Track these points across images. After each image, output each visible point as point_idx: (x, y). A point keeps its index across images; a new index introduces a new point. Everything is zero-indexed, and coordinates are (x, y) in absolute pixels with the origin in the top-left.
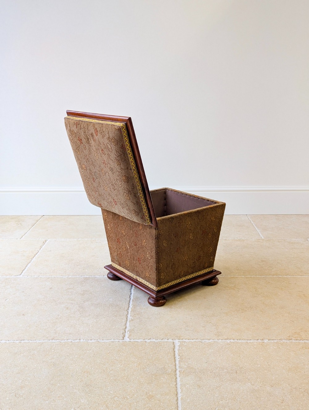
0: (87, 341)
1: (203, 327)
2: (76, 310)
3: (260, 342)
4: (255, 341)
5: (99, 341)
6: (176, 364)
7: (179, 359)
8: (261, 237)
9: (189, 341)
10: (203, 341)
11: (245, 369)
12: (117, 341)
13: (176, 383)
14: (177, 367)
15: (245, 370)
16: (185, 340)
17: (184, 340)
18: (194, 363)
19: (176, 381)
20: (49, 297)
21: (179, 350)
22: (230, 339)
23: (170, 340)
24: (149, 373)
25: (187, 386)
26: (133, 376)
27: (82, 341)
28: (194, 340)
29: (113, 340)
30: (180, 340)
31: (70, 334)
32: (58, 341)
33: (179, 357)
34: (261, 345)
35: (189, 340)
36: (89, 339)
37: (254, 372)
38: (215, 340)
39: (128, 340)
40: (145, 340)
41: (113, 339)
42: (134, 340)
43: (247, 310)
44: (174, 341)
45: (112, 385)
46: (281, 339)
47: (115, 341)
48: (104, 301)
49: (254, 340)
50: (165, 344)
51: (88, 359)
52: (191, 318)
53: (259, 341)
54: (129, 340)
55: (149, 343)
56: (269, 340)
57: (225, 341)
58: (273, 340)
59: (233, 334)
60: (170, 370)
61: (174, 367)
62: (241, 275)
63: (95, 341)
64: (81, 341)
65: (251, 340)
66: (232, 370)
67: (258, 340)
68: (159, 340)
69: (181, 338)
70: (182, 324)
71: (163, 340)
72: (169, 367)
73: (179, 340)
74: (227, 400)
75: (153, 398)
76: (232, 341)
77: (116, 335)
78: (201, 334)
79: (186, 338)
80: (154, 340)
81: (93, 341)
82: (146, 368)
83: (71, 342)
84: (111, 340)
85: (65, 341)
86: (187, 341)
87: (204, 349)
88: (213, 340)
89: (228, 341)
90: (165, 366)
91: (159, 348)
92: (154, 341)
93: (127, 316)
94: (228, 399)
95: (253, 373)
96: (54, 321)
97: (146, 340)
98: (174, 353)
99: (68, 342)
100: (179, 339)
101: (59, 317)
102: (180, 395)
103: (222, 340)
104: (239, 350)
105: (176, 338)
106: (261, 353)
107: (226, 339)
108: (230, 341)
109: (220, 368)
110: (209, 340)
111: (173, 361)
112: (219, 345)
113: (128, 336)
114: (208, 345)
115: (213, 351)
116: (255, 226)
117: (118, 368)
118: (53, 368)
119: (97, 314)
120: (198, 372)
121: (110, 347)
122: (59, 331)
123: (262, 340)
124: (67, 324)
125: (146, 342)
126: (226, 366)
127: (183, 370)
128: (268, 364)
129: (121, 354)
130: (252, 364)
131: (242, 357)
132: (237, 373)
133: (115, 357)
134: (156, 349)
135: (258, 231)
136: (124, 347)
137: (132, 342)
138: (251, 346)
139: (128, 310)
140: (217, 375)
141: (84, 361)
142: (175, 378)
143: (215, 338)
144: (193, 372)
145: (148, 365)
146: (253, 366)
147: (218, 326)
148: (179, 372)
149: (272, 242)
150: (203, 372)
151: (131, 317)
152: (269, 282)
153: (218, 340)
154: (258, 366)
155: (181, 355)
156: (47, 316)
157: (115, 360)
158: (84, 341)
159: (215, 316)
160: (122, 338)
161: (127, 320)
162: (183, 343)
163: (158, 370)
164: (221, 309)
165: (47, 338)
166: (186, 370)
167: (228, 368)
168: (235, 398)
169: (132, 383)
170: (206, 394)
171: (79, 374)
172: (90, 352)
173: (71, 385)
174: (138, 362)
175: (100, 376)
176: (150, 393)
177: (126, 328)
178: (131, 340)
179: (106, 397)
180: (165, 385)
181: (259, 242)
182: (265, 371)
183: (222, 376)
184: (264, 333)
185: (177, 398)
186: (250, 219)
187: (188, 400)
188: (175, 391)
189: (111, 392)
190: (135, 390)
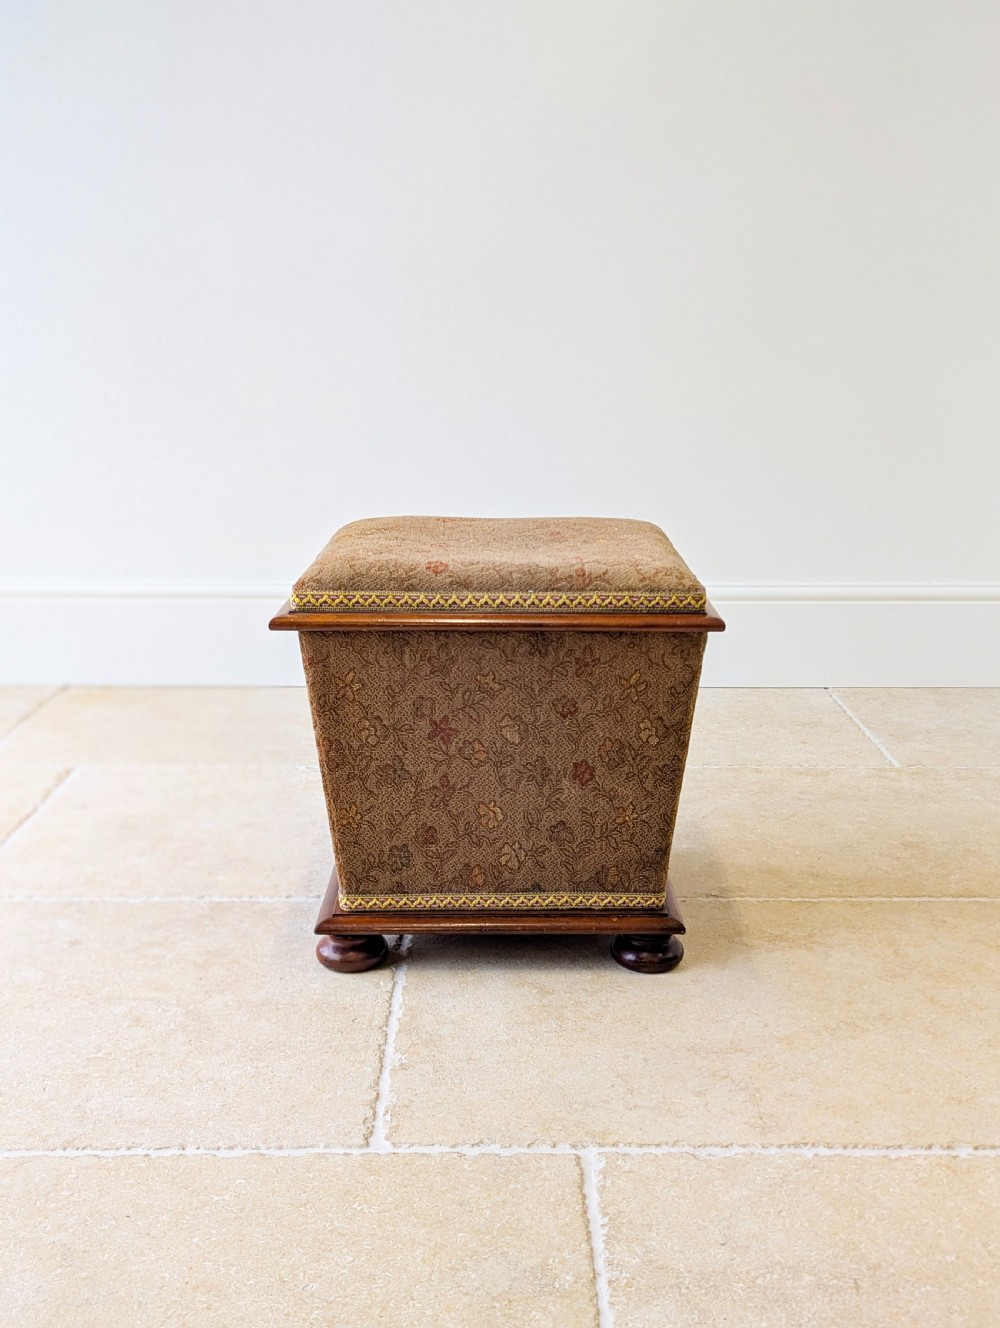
0: (214, 1152)
1: (697, 1094)
2: (172, 1026)
3: (941, 1157)
4: (918, 1152)
5: (263, 1151)
6: (592, 1249)
7: (607, 1229)
8: (890, 763)
9: (641, 1151)
10: (703, 1153)
11: (891, 1270)
12: (342, 1151)
14: (600, 1264)
15: (893, 1274)
16: (627, 1150)
17: (622, 1149)
18: (672, 1247)
20: (65, 977)
21: (602, 1189)
22: (813, 1145)
23: (564, 1149)
24: (478, 1289)
26: (410, 1304)
27: (190, 1151)
28: (665, 1149)
29: (322, 1150)
30: (607, 1149)
31: (142, 1123)
32: (88, 1151)
33: (606, 1220)
34: (949, 1168)
35: (641, 1146)
36: (220, 1144)
37: (932, 1286)
38: (753, 1149)
39: (387, 1147)
40: (456, 1150)
41: (322, 1145)
42: (413, 1149)
43: (871, 1028)
44: (581, 1153)
47: (333, 1151)
48: (290, 990)
49: (915, 1148)
50: (544, 1165)
51: (214, 1231)
52: (646, 1060)
53: (937, 1151)
54: (391, 1149)
55: (476, 1159)
56: (976, 1148)
57: (793, 1150)
58: (993, 1147)
59: (824, 1124)
60: (568, 1278)
61: (586, 1261)
63: (247, 1152)
64: (187, 1152)
65: (900, 1147)
66: (836, 1277)
67: (930, 1147)
68: (516, 1150)
69: (611, 1139)
70: (610, 1083)
71: (534, 1150)
72: (563, 1262)
73: (601, 1150)
76: (823, 1151)
77: (338, 1126)
78: (690, 1123)
79: (629, 1140)
80: (496, 1149)
81: (238, 1152)
82: (465, 1267)
83: (146, 1155)
84: (316, 1150)
85: (119, 1153)
86: (634, 1151)
87: (710, 1187)
88: (744, 1146)
89: (808, 1153)
90: (548, 1258)
91: (517, 1182)
92: (497, 1152)
93: (383, 1052)
95: (929, 1288)
96: (80, 1070)
97: (464, 1150)
98: (584, 1204)
99: (130, 1156)
100: (600, 1145)
101: (99, 1055)
103: (781, 1146)
104: (857, 1189)
105: (587, 1139)
106: (953, 1204)
107: (796, 1145)
108: (814, 1151)
109: (783, 1269)
110: (727, 1147)
111: (581, 1235)
112: (769, 1170)
113: (387, 1131)
114: (723, 1171)
115: (746, 1193)
116: (862, 726)
117: (344, 1268)
118: (59, 1271)
119: (258, 1041)
120: (691, 1286)
121: (311, 1176)
122: (95, 1113)
123: (949, 1147)
124: (131, 1083)
125: (461, 1155)
126: (810, 1257)
127: (624, 1275)
128: (989, 1252)
129: (359, 1208)
130: (918, 1252)
131: (872, 1221)
132: (861, 1291)
133: (332, 1222)
134: (507, 1186)
135: (877, 742)
136: (372, 1178)
137: (404, 1156)
138: (907, 1175)
139: (385, 1029)
140: (777, 1300)
141: (197, 1239)
142: (593, 1312)
143: (751, 1142)
144: (671, 1287)
145: (471, 1257)
146: (925, 1260)
147: (758, 1090)
148: (607, 1286)
149: (935, 780)
150: (711, 1283)
151: (399, 1055)
152: (945, 922)
153: (763, 1147)
154: (948, 1257)
155: (612, 1210)
156: (50, 1052)
157: (331, 1232)
158: (200, 1152)
159: (741, 1051)
160: (362, 1141)
161: (382, 1066)
162: (619, 1163)
163: (516, 1279)
164: (766, 1025)
165: (44, 1140)
166: (638, 1278)
167: (817, 1270)
171: (172, 1298)
172: (226, 1197)
174: (432, 1244)
175: (265, 1304)
177: (377, 1097)
178: (399, 1148)
181: (885, 777)
182: (980, 1282)
183: (797, 1303)
184: (953, 1119)
186: (841, 703)
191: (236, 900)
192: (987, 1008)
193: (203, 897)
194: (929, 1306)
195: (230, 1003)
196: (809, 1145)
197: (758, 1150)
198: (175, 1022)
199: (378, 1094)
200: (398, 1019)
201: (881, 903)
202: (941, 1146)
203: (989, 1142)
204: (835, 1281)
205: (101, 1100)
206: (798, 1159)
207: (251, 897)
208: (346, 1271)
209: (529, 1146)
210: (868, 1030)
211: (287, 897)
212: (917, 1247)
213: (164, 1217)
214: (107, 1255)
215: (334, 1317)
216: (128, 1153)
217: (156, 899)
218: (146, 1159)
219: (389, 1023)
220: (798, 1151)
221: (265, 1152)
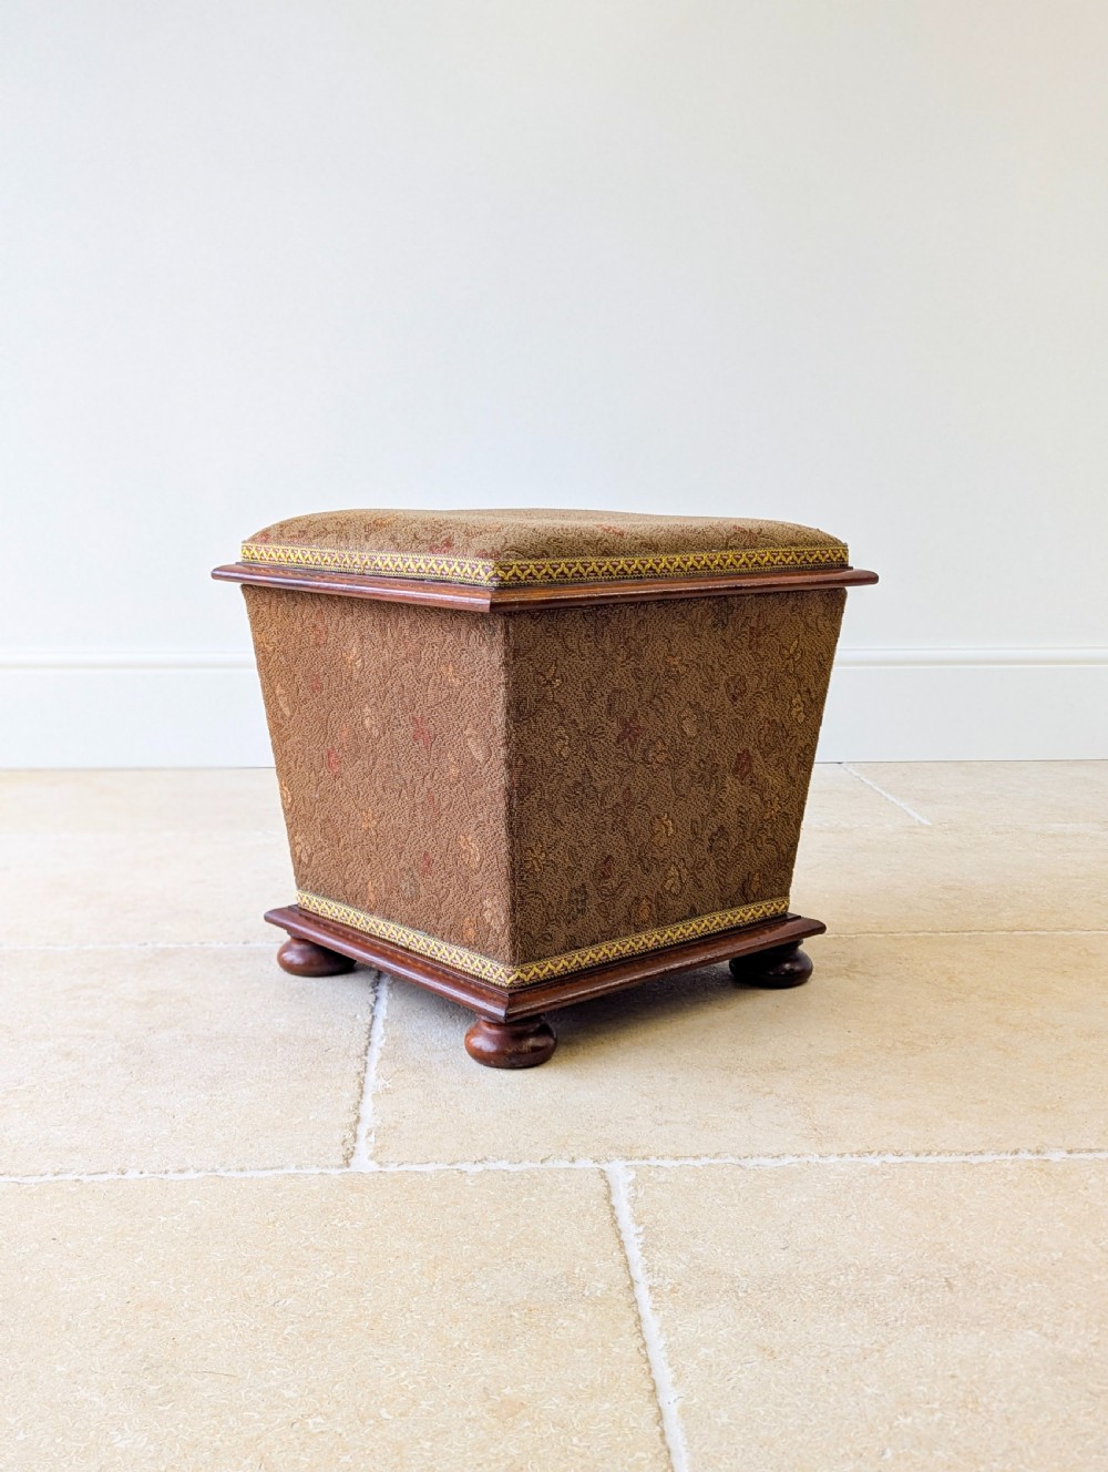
0: (161, 1176)
1: (737, 1109)
2: (109, 1059)
3: (1030, 1161)
4: (1003, 1157)
5: (221, 1173)
6: (626, 1257)
7: (642, 1237)
8: (919, 821)
9: (676, 1164)
10: (750, 1163)
11: (989, 1268)
12: (318, 1171)
13: (641, 1341)
14: (638, 1271)
15: (992, 1272)
16: (659, 1162)
17: (654, 1162)
18: (723, 1253)
19: (641, 1331)
21: (634, 1201)
22: (879, 1153)
23: (584, 1163)
24: (490, 1299)
25: (704, 1350)
26: (408, 1315)
27: (132, 1175)
28: (706, 1161)
29: (292, 1171)
30: (637, 1162)
31: (73, 1150)
33: (641, 1229)
34: (1041, 1171)
35: (676, 1158)
36: (168, 1168)
37: (1040, 1282)
38: (809, 1158)
39: (373, 1166)
40: (455, 1167)
41: (292, 1166)
42: (404, 1168)
43: (932, 1046)
44: (606, 1167)
45: (293, 1361)
47: (306, 1171)
48: (250, 1025)
49: (999, 1153)
50: (561, 1178)
51: (161, 1251)
53: (1025, 1156)
54: (377, 1168)
55: (479, 1175)
56: (1070, 1152)
57: (855, 1159)
58: (1090, 1151)
59: (889, 1133)
60: (600, 1285)
61: (621, 1269)
62: (869, 932)
63: (201, 1174)
64: (128, 1176)
65: (981, 1153)
66: (923, 1276)
67: (1016, 1152)
68: (527, 1165)
69: (639, 1153)
70: (636, 1101)
71: (549, 1164)
72: (592, 1270)
73: (629, 1163)
74: (932, 1412)
75: (523, 1412)
76: (890, 1159)
78: (732, 1135)
79: (661, 1153)
80: (503, 1165)
81: (190, 1175)
82: (473, 1278)
83: (78, 1180)
84: (285, 1171)
85: (43, 1179)
86: (668, 1163)
87: (763, 1194)
88: (799, 1156)
89: (876, 1161)
90: (573, 1267)
91: (531, 1196)
92: (505, 1168)
93: (363, 1078)
94: (936, 1405)
95: (1035, 1284)
97: (463, 1167)
98: (613, 1214)
99: (57, 1182)
100: (628, 1159)
101: (20, 1088)
102: (670, 1399)
103: (842, 1155)
104: (937, 1193)
105: (612, 1153)
106: (1051, 1204)
107: (860, 1154)
108: (881, 1159)
109: (859, 1271)
110: (778, 1157)
111: (612, 1244)
112: (830, 1177)
113: (372, 1151)
114: (776, 1179)
115: (805, 1199)
116: (883, 793)
117: (324, 1282)
119: (213, 1071)
120: (749, 1290)
121: (280, 1195)
122: (15, 1142)
123: (1038, 1152)
124: (59, 1112)
125: (462, 1172)
126: (890, 1258)
127: (668, 1280)
129: (340, 1225)
130: (1017, 1250)
131: (959, 1222)
132: (955, 1289)
133: (307, 1238)
134: (519, 1199)
135: (902, 805)
136: (355, 1195)
137: (392, 1174)
138: (993, 1178)
139: (364, 1057)
140: (856, 1301)
141: (140, 1259)
142: (633, 1318)
143: (807, 1152)
144: (726, 1291)
145: (480, 1269)
146: (1027, 1258)
147: (807, 1104)
148: (648, 1292)
149: (971, 834)
150: (774, 1286)
151: (382, 1081)
152: (1000, 952)
153: (821, 1156)
154: (1053, 1255)
155: (647, 1219)
157: (307, 1248)
158: (144, 1175)
159: (784, 1069)
160: (341, 1161)
161: (362, 1091)
162: (652, 1174)
163: (536, 1288)
166: (685, 1284)
167: (900, 1270)
168: (976, 1402)
169: (404, 1348)
170: (812, 1386)
171: (110, 1318)
172: (176, 1218)
173: (59, 1368)
174: (432, 1257)
175: (226, 1321)
176: (507, 1391)
177: (358, 1120)
178: (386, 1167)
179: (257, 1416)
180: (584, 1351)
181: (917, 833)
182: (1097, 1277)
183: (880, 1303)
184: (1039, 1126)
185: (659, 1409)
186: (857, 774)
187: (720, 1417)
188: (640, 1375)
189: (288, 1394)
190: (420, 1378)
191: (184, 946)
192: (1061, 1026)
193: (145, 944)
194: (1039, 1302)
195: (179, 1038)
196: (875, 1153)
197: (815, 1159)
198: (113, 1056)
199: (358, 1117)
200: (381, 1049)
202: (1030, 1151)
203: (1083, 1146)
204: (923, 1280)
205: (22, 1129)
206: (863, 1166)
207: (202, 943)
208: (326, 1286)
209: (542, 1162)
210: (928, 1048)
211: (245, 943)
212: (1016, 1245)
213: (100, 1239)
214: (27, 1278)
215: (313, 1332)
216: (55, 1178)
218: (78, 1184)
219: (369, 1052)
220: (862, 1159)
221: (223, 1174)
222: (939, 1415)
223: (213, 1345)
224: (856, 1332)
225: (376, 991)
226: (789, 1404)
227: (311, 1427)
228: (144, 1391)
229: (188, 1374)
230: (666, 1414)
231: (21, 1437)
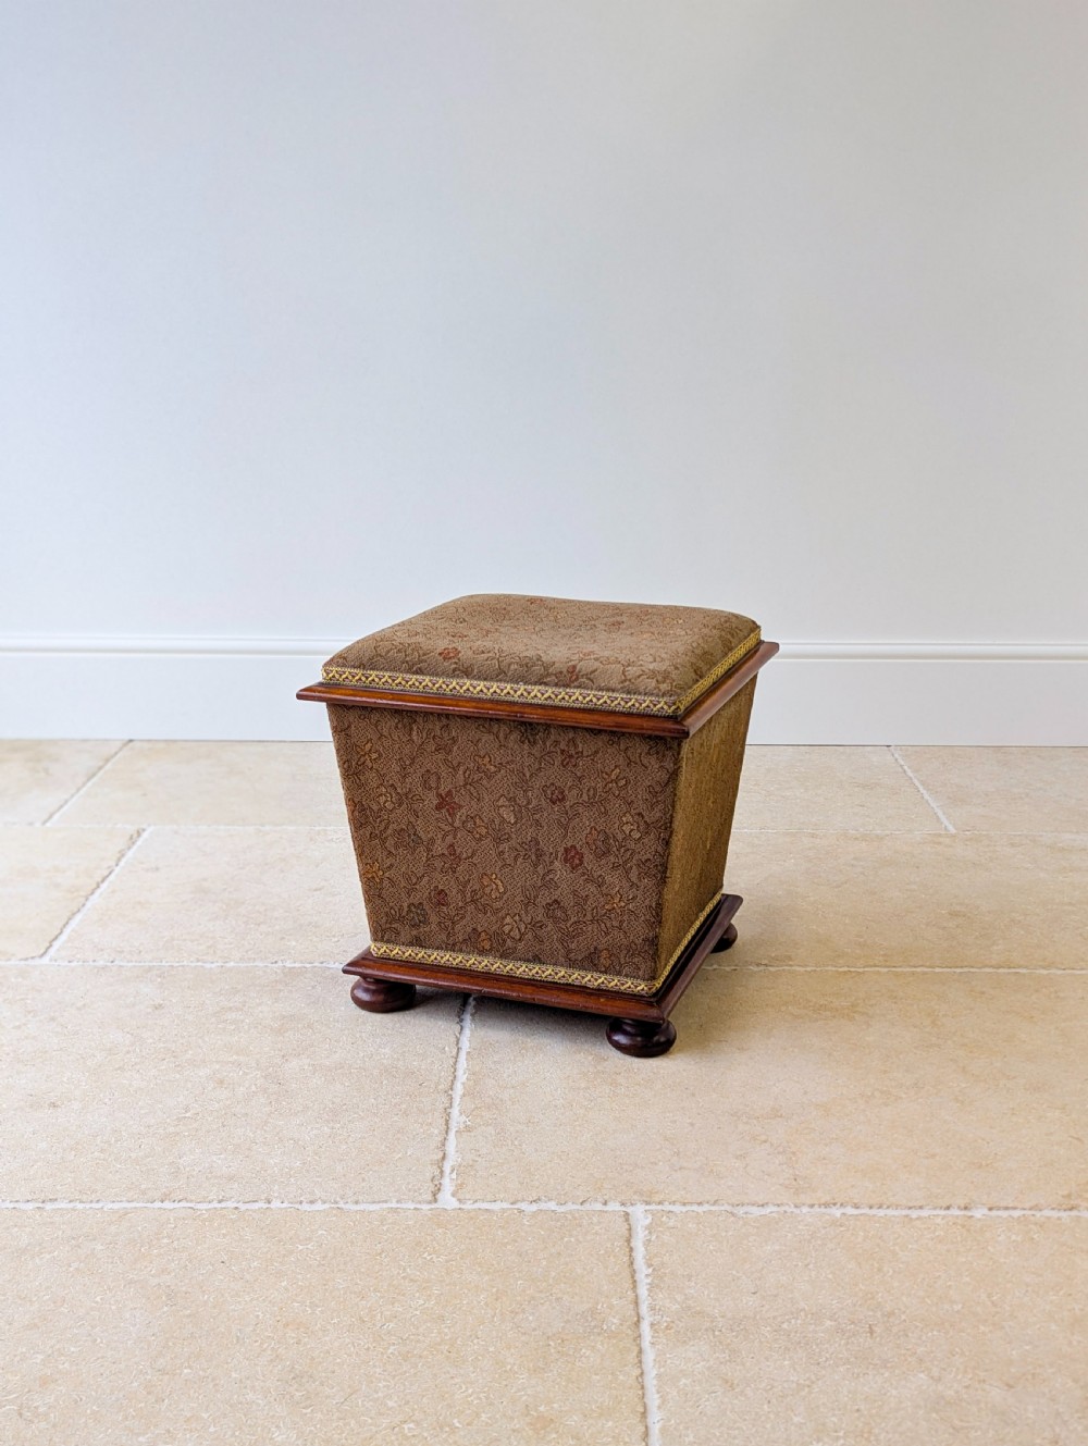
0: (297, 1206)
1: (738, 1157)
2: (254, 1088)
3: (957, 1217)
4: (938, 1212)
5: (341, 1205)
6: (637, 1296)
7: (651, 1279)
8: (946, 828)
9: (684, 1209)
10: (740, 1211)
11: (903, 1317)
12: (413, 1206)
13: (638, 1372)
14: (644, 1309)
15: (905, 1321)
16: (671, 1208)
17: (667, 1207)
18: (708, 1295)
19: (640, 1362)
20: (151, 1041)
21: (648, 1243)
22: (842, 1205)
23: (614, 1206)
24: (534, 1330)
25: (684, 1381)
26: (475, 1341)
27: (276, 1204)
28: (706, 1207)
29: (394, 1205)
30: (654, 1207)
31: (231, 1178)
32: (184, 1204)
33: (650, 1270)
34: (963, 1226)
35: (684, 1204)
36: (302, 1199)
37: (939, 1331)
38: (786, 1208)
39: (453, 1203)
40: (516, 1206)
41: (394, 1200)
42: (477, 1206)
43: (904, 1096)
44: (630, 1209)
45: (394, 1377)
46: (1036, 1208)
47: (405, 1206)
48: (361, 1055)
49: (935, 1208)
50: (595, 1220)
51: (300, 1277)
52: (692, 1125)
53: (955, 1212)
54: (457, 1205)
55: (534, 1215)
56: (990, 1209)
57: (823, 1210)
58: (1007, 1208)
59: (853, 1186)
60: (615, 1321)
61: (632, 1306)
63: (327, 1206)
64: (272, 1206)
65: (921, 1207)
66: (853, 1323)
67: (948, 1208)
68: (570, 1207)
69: (657, 1198)
70: (658, 1147)
71: (587, 1206)
72: (611, 1307)
73: (648, 1207)
74: (838, 1438)
75: (552, 1426)
76: (850, 1211)
78: (731, 1183)
79: (673, 1199)
80: (552, 1205)
81: (319, 1206)
82: (523, 1311)
83: (236, 1208)
84: (389, 1205)
85: (211, 1206)
86: (677, 1208)
87: (745, 1242)
88: (778, 1205)
89: (837, 1212)
90: (597, 1304)
91: (571, 1236)
92: (553, 1208)
93: (449, 1115)
94: (841, 1434)
95: (935, 1333)
96: (171, 1129)
97: (523, 1206)
98: (630, 1256)
99: (222, 1208)
100: (648, 1203)
101: (187, 1115)
102: (655, 1419)
103: (812, 1206)
104: (878, 1245)
105: (635, 1197)
106: (964, 1260)
107: (826, 1205)
108: (842, 1210)
109: (806, 1316)
110: (763, 1206)
111: (628, 1284)
112: (800, 1227)
113: (454, 1188)
114: (759, 1228)
115: (777, 1248)
116: (921, 789)
117: (416, 1309)
118: (165, 1309)
119: (333, 1103)
120: (723, 1330)
121: (385, 1228)
122: (188, 1169)
123: (966, 1208)
124: (218, 1141)
125: (521, 1211)
126: (833, 1305)
127: (665, 1318)
128: (993, 1303)
129: (428, 1258)
130: (929, 1302)
131: (890, 1273)
132: (875, 1335)
133: (404, 1269)
134: (562, 1238)
135: (934, 805)
136: (440, 1231)
137: (469, 1212)
138: (925, 1233)
139: (450, 1092)
140: (800, 1342)
141: (285, 1283)
142: (636, 1350)
143: (785, 1201)
144: (706, 1330)
145: (529, 1302)
146: (934, 1309)
147: (794, 1153)
148: (650, 1328)
149: (988, 846)
150: (742, 1327)
151: (463, 1118)
152: (983, 993)
154: (955, 1307)
155: (656, 1261)
156: (142, 1112)
157: (405, 1278)
158: (284, 1205)
159: (781, 1116)
160: (430, 1198)
161: (448, 1128)
162: (664, 1219)
163: (569, 1321)
164: (806, 1093)
165: (144, 1193)
166: (678, 1322)
167: (837, 1316)
168: (870, 1432)
169: (471, 1369)
170: (757, 1413)
171: (266, 1334)
172: (309, 1246)
173: (234, 1375)
174: (494, 1290)
175: (347, 1340)
176: (542, 1409)
177: (444, 1158)
178: (464, 1203)
179: (370, 1421)
180: (598, 1377)
181: (940, 843)
182: (982, 1328)
183: (817, 1345)
184: (972, 1182)
185: (647, 1427)
186: (902, 763)
187: (688, 1436)
188: (636, 1399)
189: (390, 1404)
190: (482, 1395)
191: (308, 966)
192: (1015, 1078)
193: (276, 962)
194: (935, 1348)
195: (306, 1067)
196: (839, 1205)
197: (792, 1209)
198: (256, 1085)
199: (445, 1154)
200: (463, 1084)
201: (925, 973)
202: (959, 1207)
203: (1003, 1204)
204: (853, 1326)
205: (192, 1157)
206: (828, 1217)
208: (418, 1313)
209: (582, 1204)
210: (901, 1098)
212: (928, 1297)
213: (255, 1264)
214: (206, 1296)
215: (408, 1352)
216: (220, 1205)
217: (232, 964)
218: (236, 1211)
219: (454, 1087)
220: (828, 1210)
221: (343, 1206)
222: (842, 1441)
223: (338, 1360)
224: (795, 1370)
225: (461, 1020)
226: (738, 1428)
227: (406, 1431)
228: (292, 1396)
229: (322, 1384)
230: (651, 1432)
231: (212, 1429)
